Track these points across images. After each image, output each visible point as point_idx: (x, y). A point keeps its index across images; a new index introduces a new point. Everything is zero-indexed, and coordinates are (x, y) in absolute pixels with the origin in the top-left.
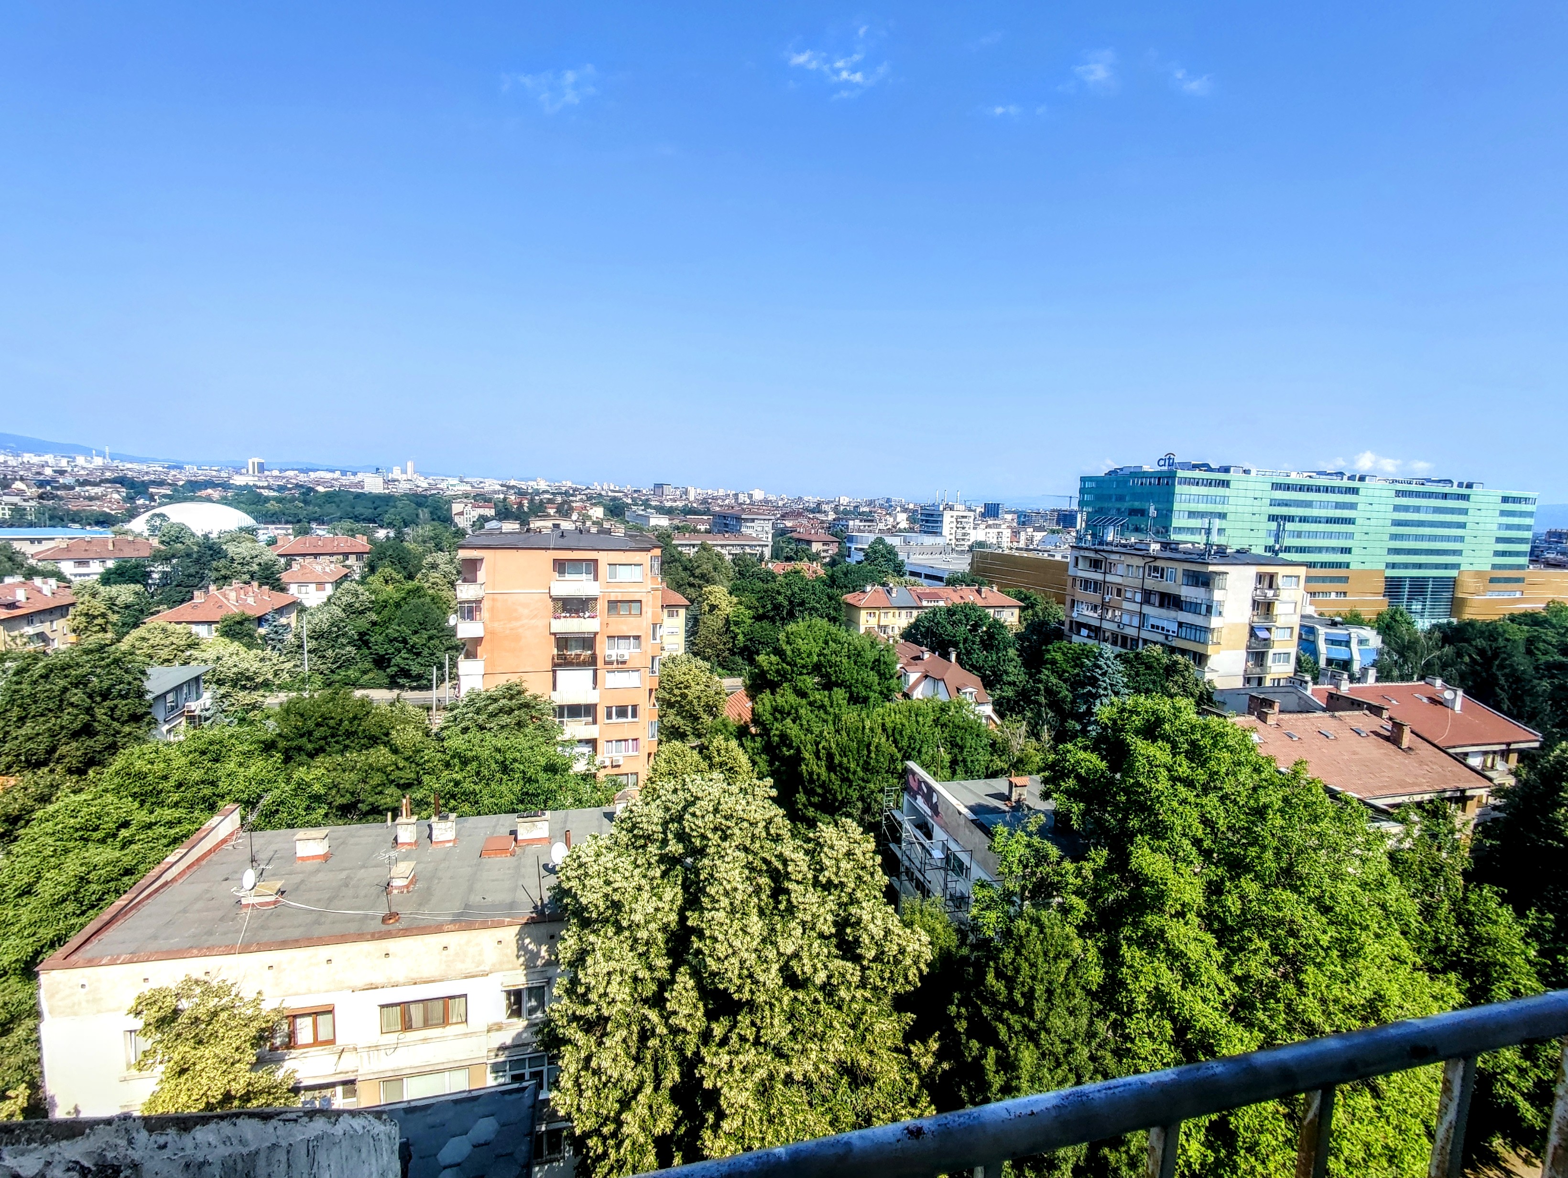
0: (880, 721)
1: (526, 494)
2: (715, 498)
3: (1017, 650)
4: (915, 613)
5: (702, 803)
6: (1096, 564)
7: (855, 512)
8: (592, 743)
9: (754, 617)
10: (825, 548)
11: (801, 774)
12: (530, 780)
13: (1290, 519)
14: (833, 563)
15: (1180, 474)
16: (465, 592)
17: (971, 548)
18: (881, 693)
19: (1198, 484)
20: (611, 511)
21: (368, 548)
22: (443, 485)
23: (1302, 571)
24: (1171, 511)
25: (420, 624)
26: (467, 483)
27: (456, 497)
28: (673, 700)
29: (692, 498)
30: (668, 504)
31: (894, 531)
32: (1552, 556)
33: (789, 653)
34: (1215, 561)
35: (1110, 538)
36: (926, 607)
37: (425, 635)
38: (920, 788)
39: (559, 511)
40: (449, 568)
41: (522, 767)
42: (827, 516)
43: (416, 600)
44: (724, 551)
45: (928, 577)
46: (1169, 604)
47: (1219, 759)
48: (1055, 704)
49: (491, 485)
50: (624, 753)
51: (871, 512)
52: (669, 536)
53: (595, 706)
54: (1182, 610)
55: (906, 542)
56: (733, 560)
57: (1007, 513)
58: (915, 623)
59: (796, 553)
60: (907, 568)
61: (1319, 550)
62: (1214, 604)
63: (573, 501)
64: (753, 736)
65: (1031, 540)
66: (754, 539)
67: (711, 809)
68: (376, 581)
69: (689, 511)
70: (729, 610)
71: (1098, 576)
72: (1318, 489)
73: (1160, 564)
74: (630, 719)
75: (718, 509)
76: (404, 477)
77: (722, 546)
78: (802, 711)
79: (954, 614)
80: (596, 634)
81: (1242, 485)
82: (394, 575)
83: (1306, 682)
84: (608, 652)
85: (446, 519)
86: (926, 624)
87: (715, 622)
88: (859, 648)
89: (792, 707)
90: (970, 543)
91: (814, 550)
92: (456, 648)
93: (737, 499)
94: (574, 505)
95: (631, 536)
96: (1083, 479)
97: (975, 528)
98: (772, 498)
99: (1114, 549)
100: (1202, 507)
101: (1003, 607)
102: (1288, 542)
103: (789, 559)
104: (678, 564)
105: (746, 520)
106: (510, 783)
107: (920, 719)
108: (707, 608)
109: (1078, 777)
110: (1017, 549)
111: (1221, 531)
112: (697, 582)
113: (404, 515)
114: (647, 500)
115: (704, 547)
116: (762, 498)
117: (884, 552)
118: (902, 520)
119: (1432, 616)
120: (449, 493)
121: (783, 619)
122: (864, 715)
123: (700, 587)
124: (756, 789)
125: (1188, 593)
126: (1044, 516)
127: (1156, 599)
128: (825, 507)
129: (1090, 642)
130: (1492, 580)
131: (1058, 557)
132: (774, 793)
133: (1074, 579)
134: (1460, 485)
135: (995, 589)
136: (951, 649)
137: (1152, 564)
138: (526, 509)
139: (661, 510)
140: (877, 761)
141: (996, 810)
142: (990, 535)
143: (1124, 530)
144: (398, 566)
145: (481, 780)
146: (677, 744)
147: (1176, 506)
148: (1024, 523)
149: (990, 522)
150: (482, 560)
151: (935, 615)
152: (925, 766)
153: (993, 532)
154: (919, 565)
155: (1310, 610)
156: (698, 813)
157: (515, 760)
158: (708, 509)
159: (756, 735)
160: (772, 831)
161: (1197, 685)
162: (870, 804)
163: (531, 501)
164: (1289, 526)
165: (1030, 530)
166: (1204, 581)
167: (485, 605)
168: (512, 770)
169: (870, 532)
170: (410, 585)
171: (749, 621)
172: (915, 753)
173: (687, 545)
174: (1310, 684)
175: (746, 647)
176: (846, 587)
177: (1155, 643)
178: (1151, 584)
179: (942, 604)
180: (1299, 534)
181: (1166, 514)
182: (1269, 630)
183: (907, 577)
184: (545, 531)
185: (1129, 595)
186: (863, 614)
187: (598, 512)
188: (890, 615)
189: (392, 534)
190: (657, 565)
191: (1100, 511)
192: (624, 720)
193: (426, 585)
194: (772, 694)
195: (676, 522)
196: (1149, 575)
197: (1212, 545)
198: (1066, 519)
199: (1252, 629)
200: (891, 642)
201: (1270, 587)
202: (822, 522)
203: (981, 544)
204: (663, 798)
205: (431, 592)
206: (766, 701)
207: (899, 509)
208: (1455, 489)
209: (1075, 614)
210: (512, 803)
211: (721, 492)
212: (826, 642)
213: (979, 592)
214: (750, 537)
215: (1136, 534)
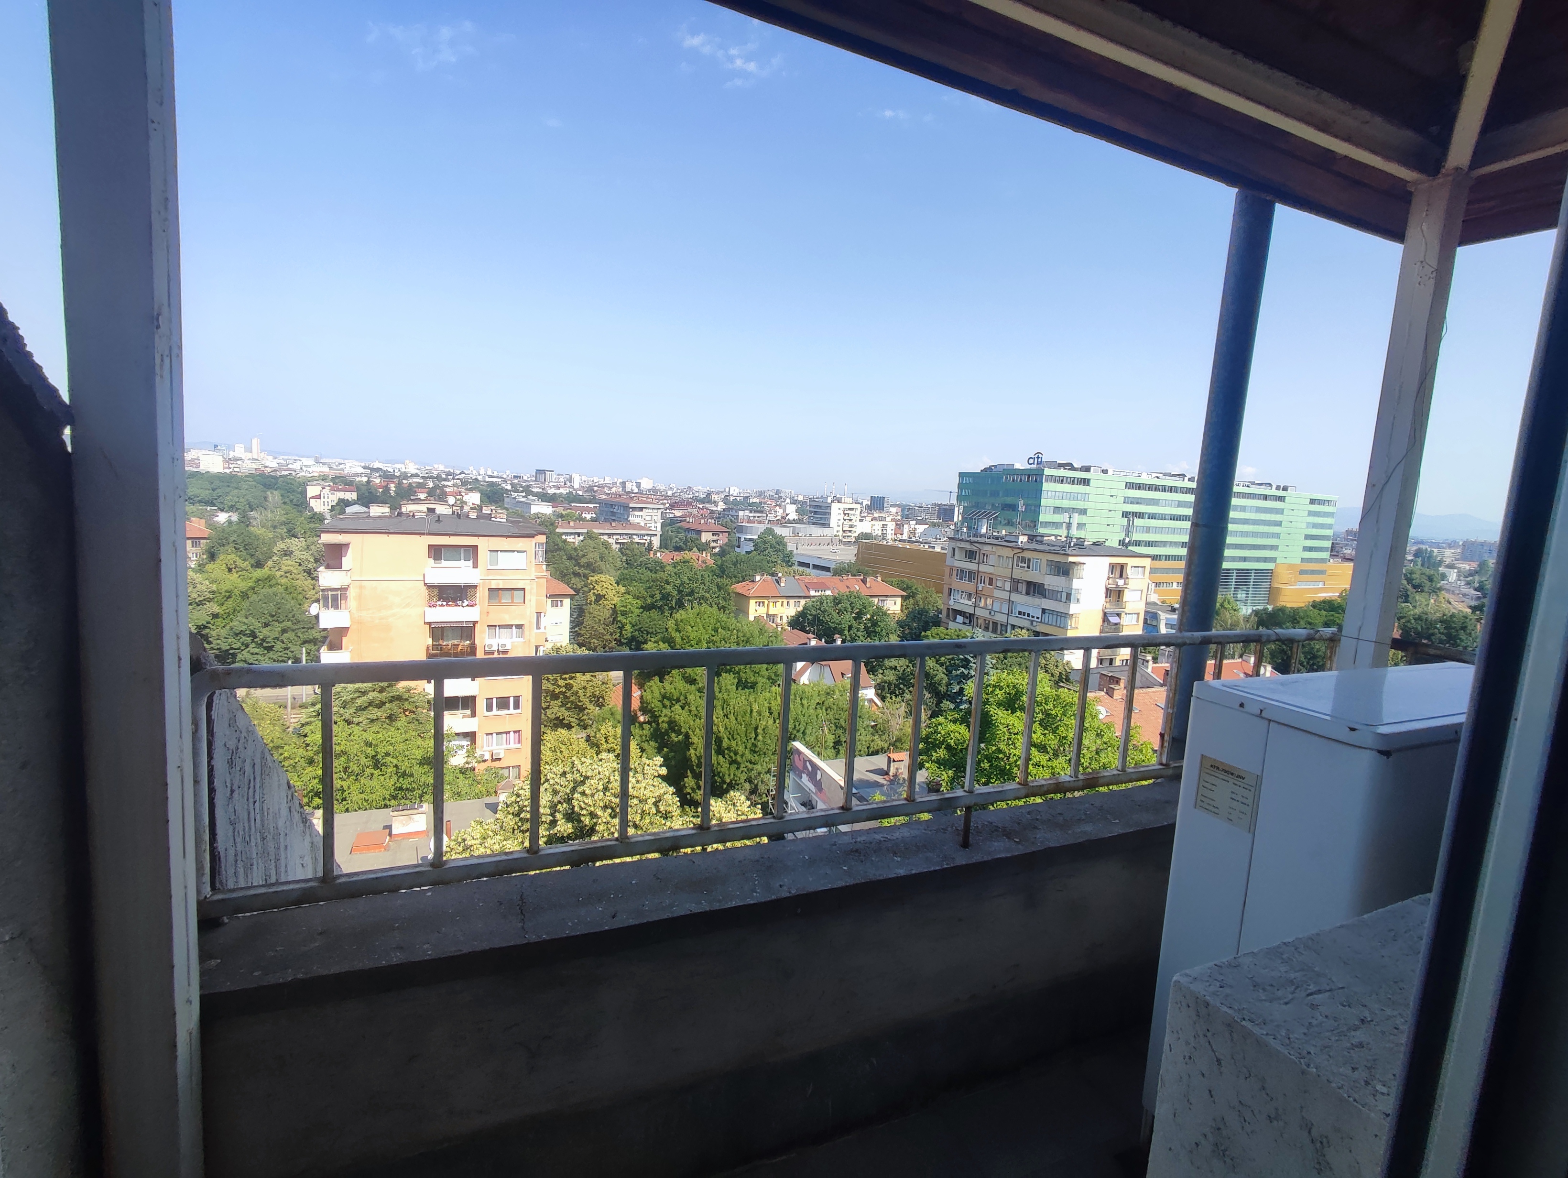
0: (767, 705)
1: (393, 477)
2: (602, 486)
3: (899, 636)
4: (803, 602)
5: (592, 782)
6: (971, 555)
7: (745, 503)
8: (471, 736)
9: (642, 607)
10: (715, 538)
11: (689, 759)
12: (404, 775)
13: (1140, 515)
14: (723, 553)
15: (1047, 471)
16: (328, 578)
17: (857, 538)
18: (769, 678)
19: (1062, 482)
20: (489, 498)
21: (207, 532)
22: (296, 466)
23: (1147, 562)
24: (1039, 506)
25: (272, 616)
26: (324, 464)
27: (311, 480)
28: (557, 691)
29: (576, 486)
30: (551, 491)
31: (783, 521)
32: (1349, 552)
33: (678, 640)
34: (1074, 552)
35: (984, 531)
36: (814, 596)
37: (278, 627)
38: (805, 767)
39: (431, 493)
40: (306, 555)
41: (395, 761)
42: (717, 506)
43: (266, 590)
44: (611, 540)
45: (816, 567)
46: (1034, 592)
47: (1067, 726)
48: (933, 688)
49: (353, 467)
50: (505, 746)
51: (760, 503)
52: (552, 524)
53: (473, 698)
54: (1045, 598)
55: (796, 534)
56: (620, 550)
57: (892, 506)
58: (803, 611)
59: (685, 543)
60: (796, 559)
61: (1164, 544)
62: (1073, 592)
63: (446, 486)
64: (641, 724)
65: (913, 532)
66: (642, 528)
67: (601, 787)
68: (216, 568)
69: (572, 498)
70: (616, 600)
71: (972, 566)
72: (1164, 489)
73: (1027, 555)
74: (512, 710)
75: (604, 497)
76: (249, 455)
77: (609, 535)
78: (691, 697)
79: (840, 603)
80: (475, 623)
81: (1101, 484)
82: (240, 562)
83: (1147, 661)
84: (488, 642)
85: (302, 504)
86: (814, 612)
87: (603, 612)
88: (748, 635)
89: (681, 694)
90: (856, 535)
91: (704, 541)
92: (314, 641)
93: (624, 487)
94: (448, 490)
95: (512, 522)
96: (961, 475)
97: (860, 521)
98: (661, 487)
99: (987, 541)
100: (1066, 504)
101: (887, 596)
102: (1136, 537)
103: (678, 549)
104: (562, 553)
105: (634, 509)
106: (382, 778)
107: (805, 702)
108: (593, 598)
109: (949, 748)
110: (900, 541)
111: (1081, 526)
112: (582, 571)
113: (249, 497)
114: (529, 486)
115: (589, 536)
116: (650, 486)
117: (774, 542)
118: (792, 512)
119: (1253, 604)
120: (302, 474)
121: (672, 608)
122: (752, 699)
123: (586, 577)
124: (646, 767)
125: (1051, 581)
126: (926, 510)
127: (1023, 588)
128: (714, 497)
129: (965, 628)
130: (1302, 572)
131: (938, 549)
132: (664, 771)
133: (951, 569)
134: (1278, 488)
135: (879, 579)
136: (837, 636)
137: (1020, 555)
138: (392, 494)
139: (544, 497)
140: (764, 743)
141: (877, 785)
142: (876, 527)
143: (995, 524)
144: (244, 553)
145: (349, 777)
146: (563, 732)
147: (1043, 502)
148: (907, 517)
149: (876, 515)
150: (347, 545)
151: (821, 603)
152: (810, 747)
153: (878, 525)
154: (807, 556)
155: (1154, 598)
156: (588, 792)
157: (387, 754)
158: (594, 497)
159: (645, 723)
160: (662, 808)
161: (1057, 666)
162: (756, 786)
163: (399, 485)
164: (1138, 522)
165: (913, 523)
166: (1065, 570)
167: (352, 593)
168: (384, 765)
169: (760, 522)
170: (259, 573)
171: (638, 611)
172: (800, 735)
173: (571, 534)
174: (1151, 663)
175: (633, 638)
176: (735, 577)
177: (1022, 628)
178: (1020, 573)
179: (828, 593)
180: (1148, 530)
181: (1034, 509)
182: (1119, 615)
183: (796, 567)
184: (418, 515)
185: (999, 584)
186: (752, 602)
187: (474, 498)
188: (779, 604)
189: (235, 518)
190: (541, 552)
191: (977, 505)
192: (505, 712)
193: (278, 574)
194: (661, 681)
195: (560, 510)
196: (1017, 565)
197: (1071, 538)
198: (945, 512)
199: (1105, 615)
200: (779, 629)
201: (1121, 576)
202: (712, 512)
203: (866, 536)
204: (552, 782)
205: (283, 581)
206: (655, 688)
207: (788, 500)
208: (1274, 492)
209: (951, 602)
210: (384, 799)
211: (608, 480)
212: (716, 630)
213: (864, 581)
214: (638, 526)
215: (1008, 527)
